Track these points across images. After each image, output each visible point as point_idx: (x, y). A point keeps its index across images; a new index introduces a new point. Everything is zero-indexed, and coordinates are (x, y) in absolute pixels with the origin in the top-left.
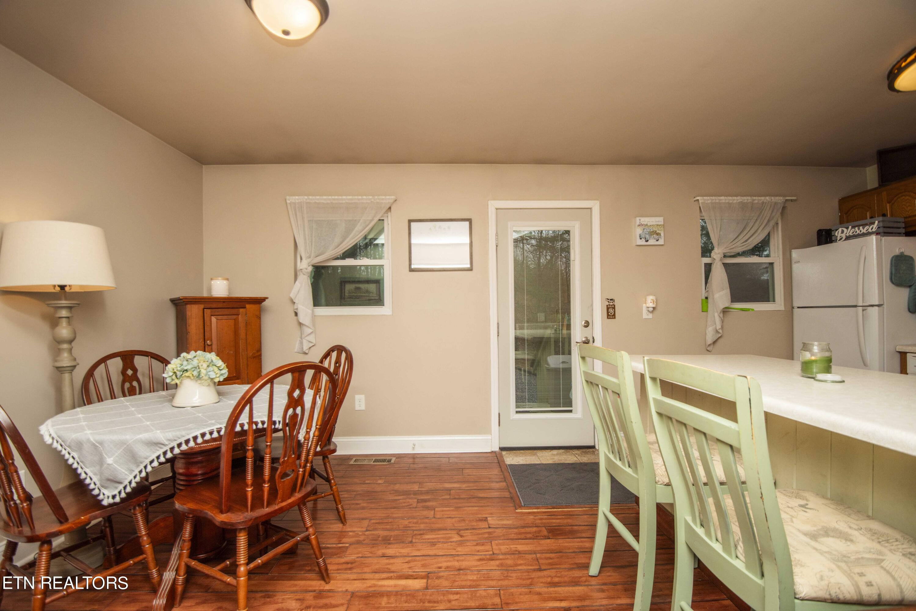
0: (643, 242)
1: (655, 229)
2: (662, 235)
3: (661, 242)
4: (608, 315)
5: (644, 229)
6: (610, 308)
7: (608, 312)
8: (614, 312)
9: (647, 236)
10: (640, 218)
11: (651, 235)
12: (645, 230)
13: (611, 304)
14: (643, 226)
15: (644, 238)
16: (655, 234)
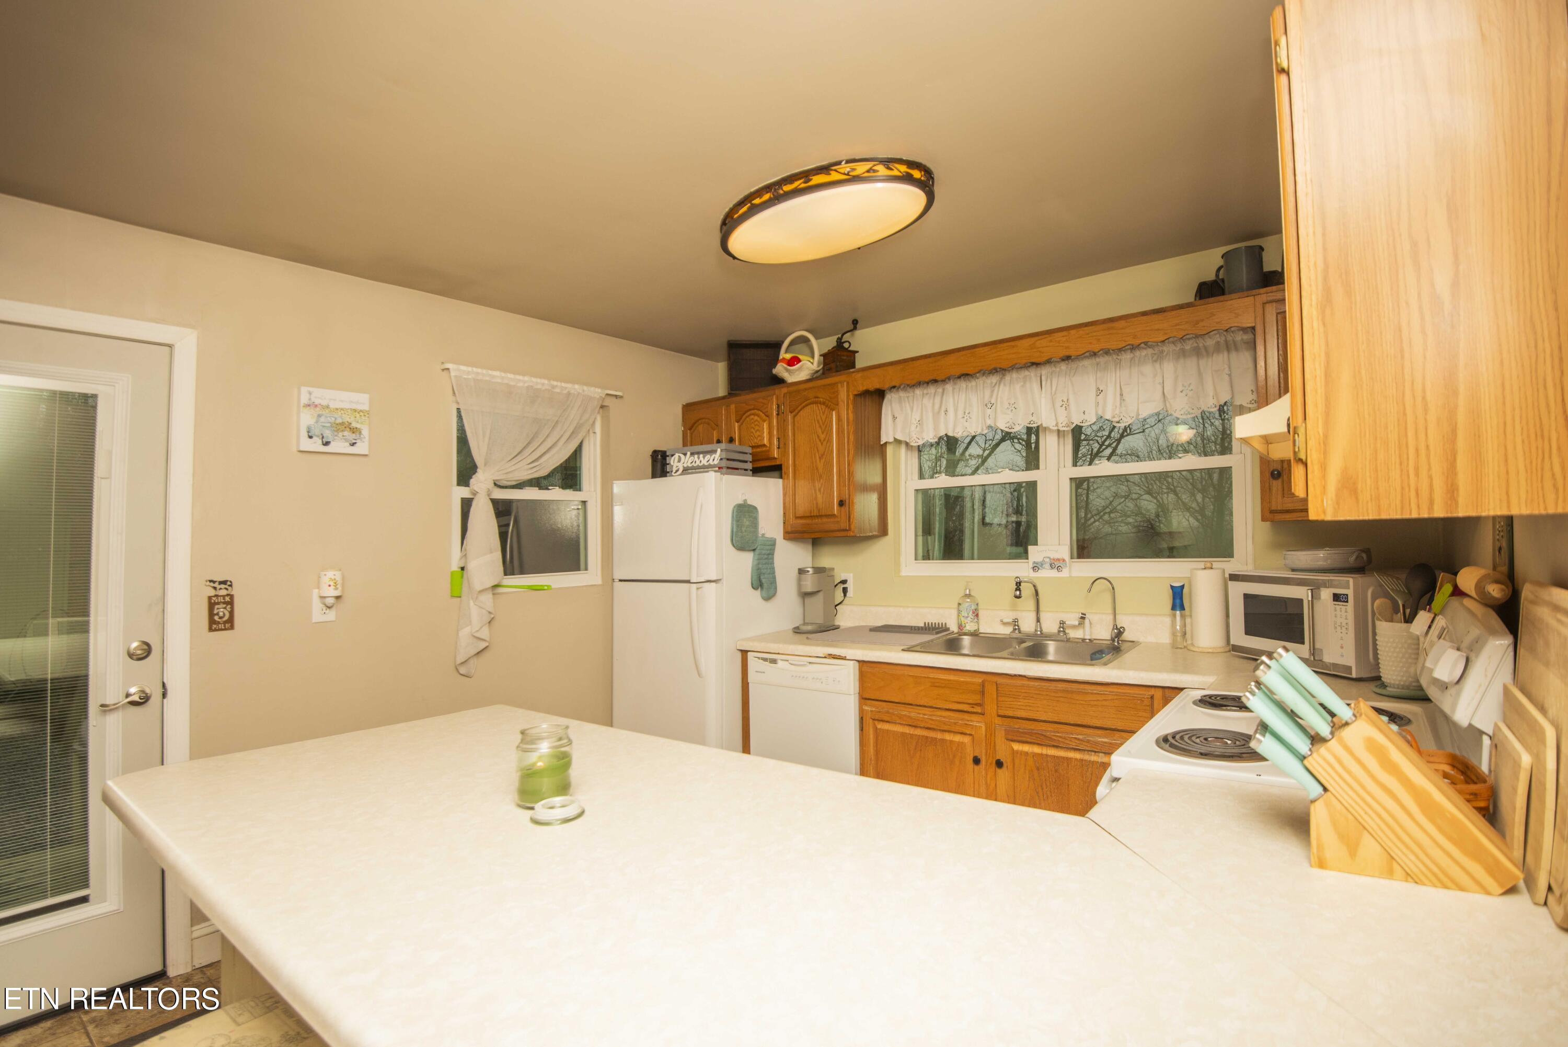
0: (316, 445)
1: (347, 419)
2: (365, 432)
3: (361, 448)
4: (212, 622)
5: (319, 416)
6: (218, 603)
7: (211, 614)
8: (232, 613)
9: (328, 434)
10: (311, 389)
11: (337, 431)
12: (322, 419)
13: (224, 592)
14: (318, 409)
15: (318, 436)
16: (348, 429)
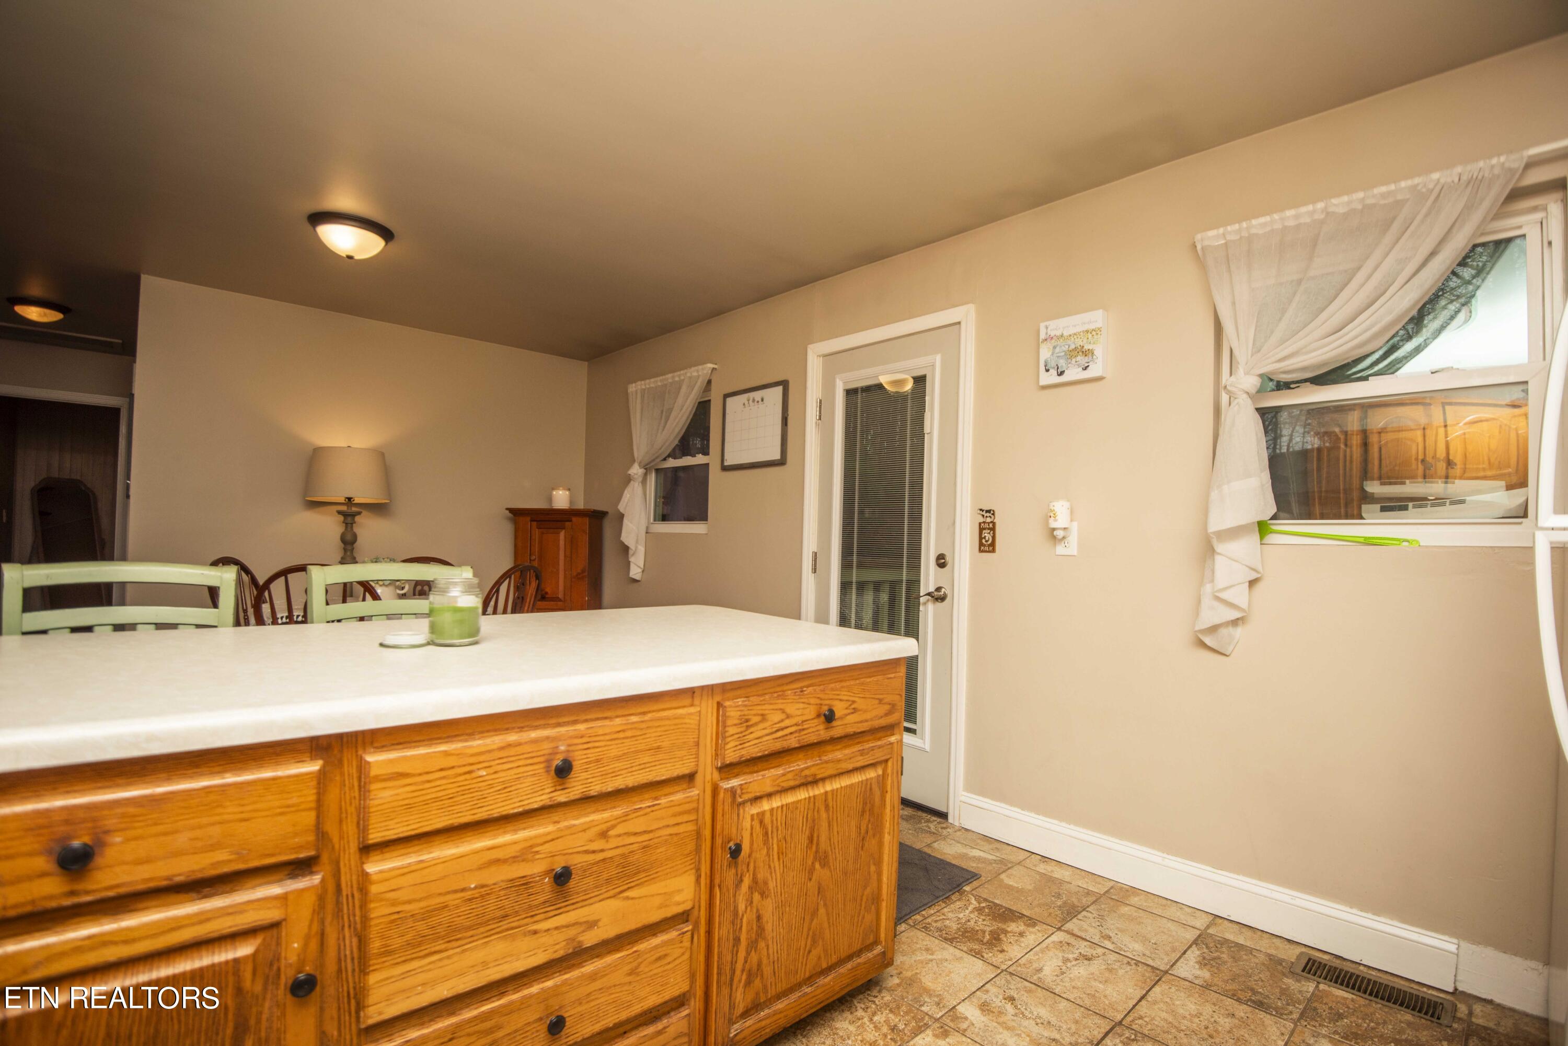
1: (1079, 342)
2: (1098, 352)
3: (1094, 371)
4: (981, 544)
5: (1055, 347)
6: (985, 529)
7: (981, 538)
8: (994, 538)
9: (1062, 363)
10: (1047, 323)
11: (1071, 358)
12: (1057, 350)
13: (989, 520)
14: (1053, 341)
15: (1054, 368)
16: (1081, 353)
